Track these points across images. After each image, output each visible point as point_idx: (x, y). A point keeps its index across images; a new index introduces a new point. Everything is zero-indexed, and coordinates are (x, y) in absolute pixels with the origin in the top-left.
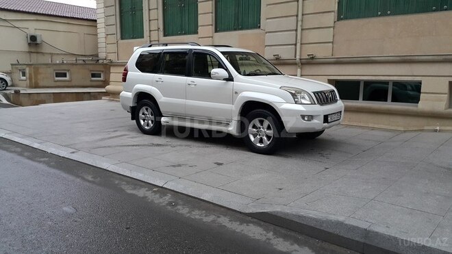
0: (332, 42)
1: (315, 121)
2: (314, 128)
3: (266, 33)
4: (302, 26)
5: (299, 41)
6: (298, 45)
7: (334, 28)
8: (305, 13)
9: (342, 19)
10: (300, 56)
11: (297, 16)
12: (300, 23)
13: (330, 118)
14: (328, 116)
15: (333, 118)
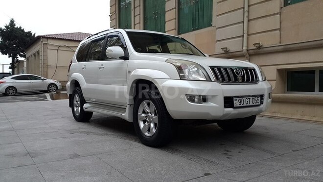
0: (280, 29)
1: (210, 104)
2: (208, 114)
3: (217, 28)
4: (248, 17)
5: (246, 32)
6: (245, 36)
7: (280, 14)
8: (250, 4)
9: (289, 4)
10: (247, 47)
11: (244, 8)
12: (246, 14)
13: (237, 101)
14: (234, 99)
15: (245, 103)
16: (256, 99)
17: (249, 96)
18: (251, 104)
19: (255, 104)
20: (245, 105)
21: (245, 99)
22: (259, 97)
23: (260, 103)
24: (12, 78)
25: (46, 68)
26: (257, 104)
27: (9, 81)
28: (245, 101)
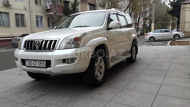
13: (28, 63)
14: (26, 61)
15: (33, 64)
16: (41, 63)
17: (36, 60)
18: (38, 66)
19: (41, 66)
20: (33, 65)
21: (33, 62)
22: (45, 62)
23: (45, 66)
24: (153, 32)
25: (184, 24)
26: (43, 66)
27: (151, 34)
28: (33, 63)
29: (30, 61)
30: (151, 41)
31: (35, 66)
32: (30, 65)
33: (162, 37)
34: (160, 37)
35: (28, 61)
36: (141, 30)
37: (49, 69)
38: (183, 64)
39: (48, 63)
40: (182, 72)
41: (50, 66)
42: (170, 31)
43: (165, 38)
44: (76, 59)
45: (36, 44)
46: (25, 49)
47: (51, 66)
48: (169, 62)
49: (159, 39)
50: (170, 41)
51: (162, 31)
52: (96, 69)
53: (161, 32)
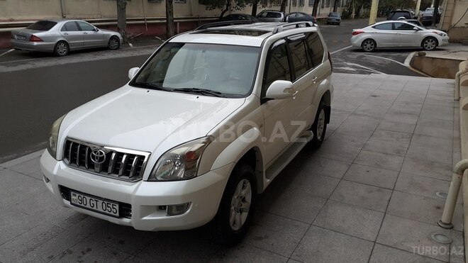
13: (76, 198)
14: (72, 193)
16: (109, 205)
17: (96, 198)
18: (100, 209)
21: (88, 198)
22: (117, 205)
23: (117, 214)
24: (374, 27)
25: (452, 5)
26: (112, 213)
27: (368, 32)
28: (88, 201)
29: (82, 196)
30: (366, 50)
31: (95, 208)
32: (82, 205)
33: (394, 41)
34: (390, 41)
35: (77, 195)
36: (345, 4)
37: (126, 221)
38: (431, 164)
39: (125, 209)
40: (425, 198)
41: (128, 216)
42: (416, 27)
43: (401, 45)
44: (188, 205)
45: (93, 157)
46: (66, 160)
47: (131, 216)
48: (398, 152)
49: (385, 45)
50: (412, 55)
51: (396, 26)
52: (233, 208)
53: (393, 29)
